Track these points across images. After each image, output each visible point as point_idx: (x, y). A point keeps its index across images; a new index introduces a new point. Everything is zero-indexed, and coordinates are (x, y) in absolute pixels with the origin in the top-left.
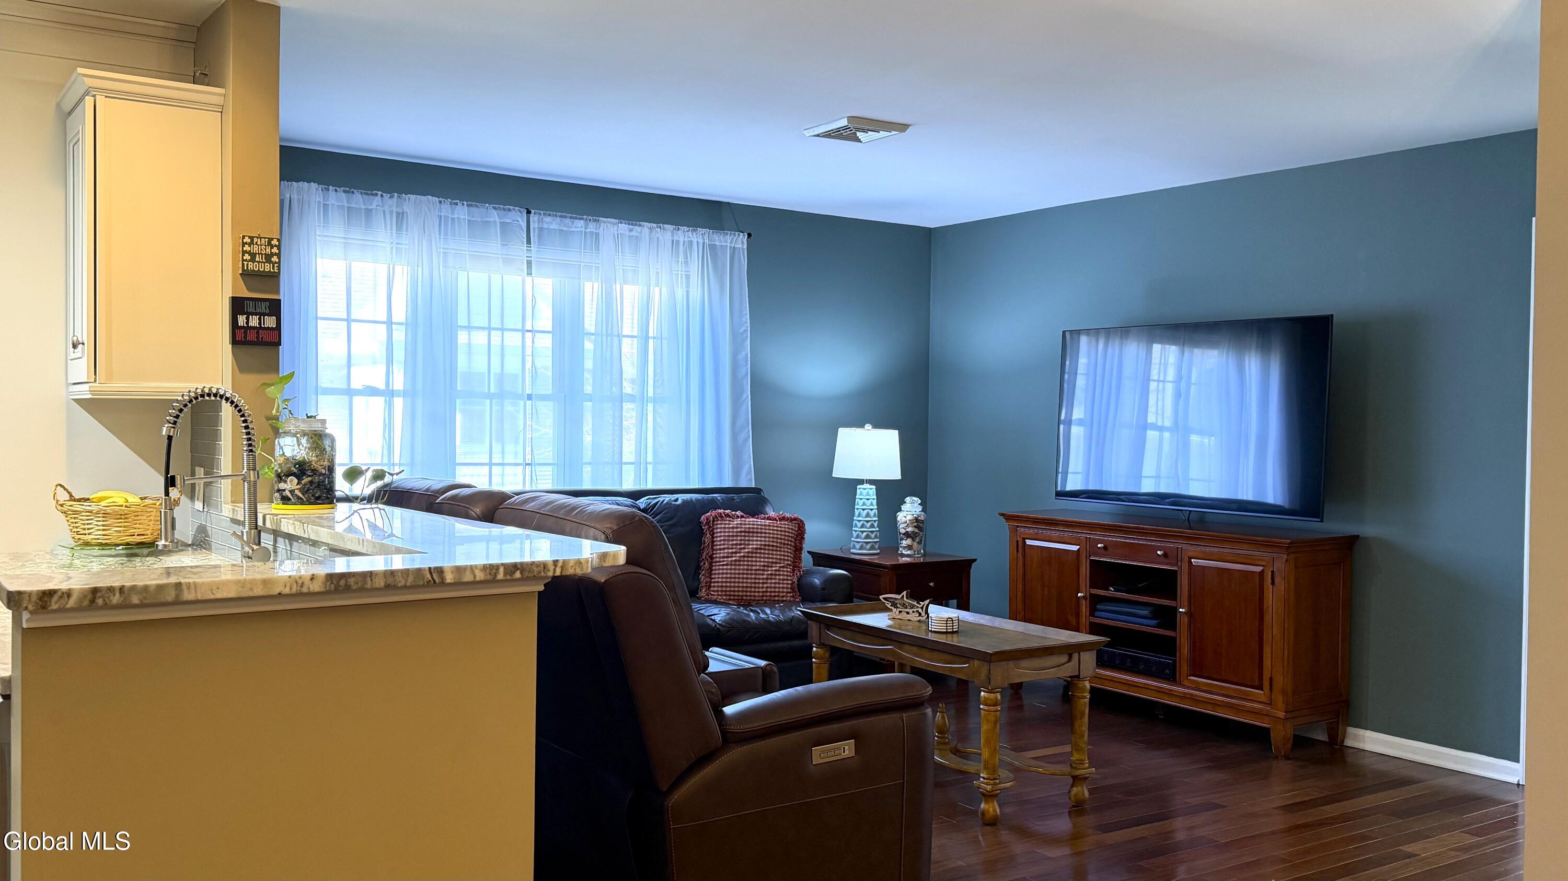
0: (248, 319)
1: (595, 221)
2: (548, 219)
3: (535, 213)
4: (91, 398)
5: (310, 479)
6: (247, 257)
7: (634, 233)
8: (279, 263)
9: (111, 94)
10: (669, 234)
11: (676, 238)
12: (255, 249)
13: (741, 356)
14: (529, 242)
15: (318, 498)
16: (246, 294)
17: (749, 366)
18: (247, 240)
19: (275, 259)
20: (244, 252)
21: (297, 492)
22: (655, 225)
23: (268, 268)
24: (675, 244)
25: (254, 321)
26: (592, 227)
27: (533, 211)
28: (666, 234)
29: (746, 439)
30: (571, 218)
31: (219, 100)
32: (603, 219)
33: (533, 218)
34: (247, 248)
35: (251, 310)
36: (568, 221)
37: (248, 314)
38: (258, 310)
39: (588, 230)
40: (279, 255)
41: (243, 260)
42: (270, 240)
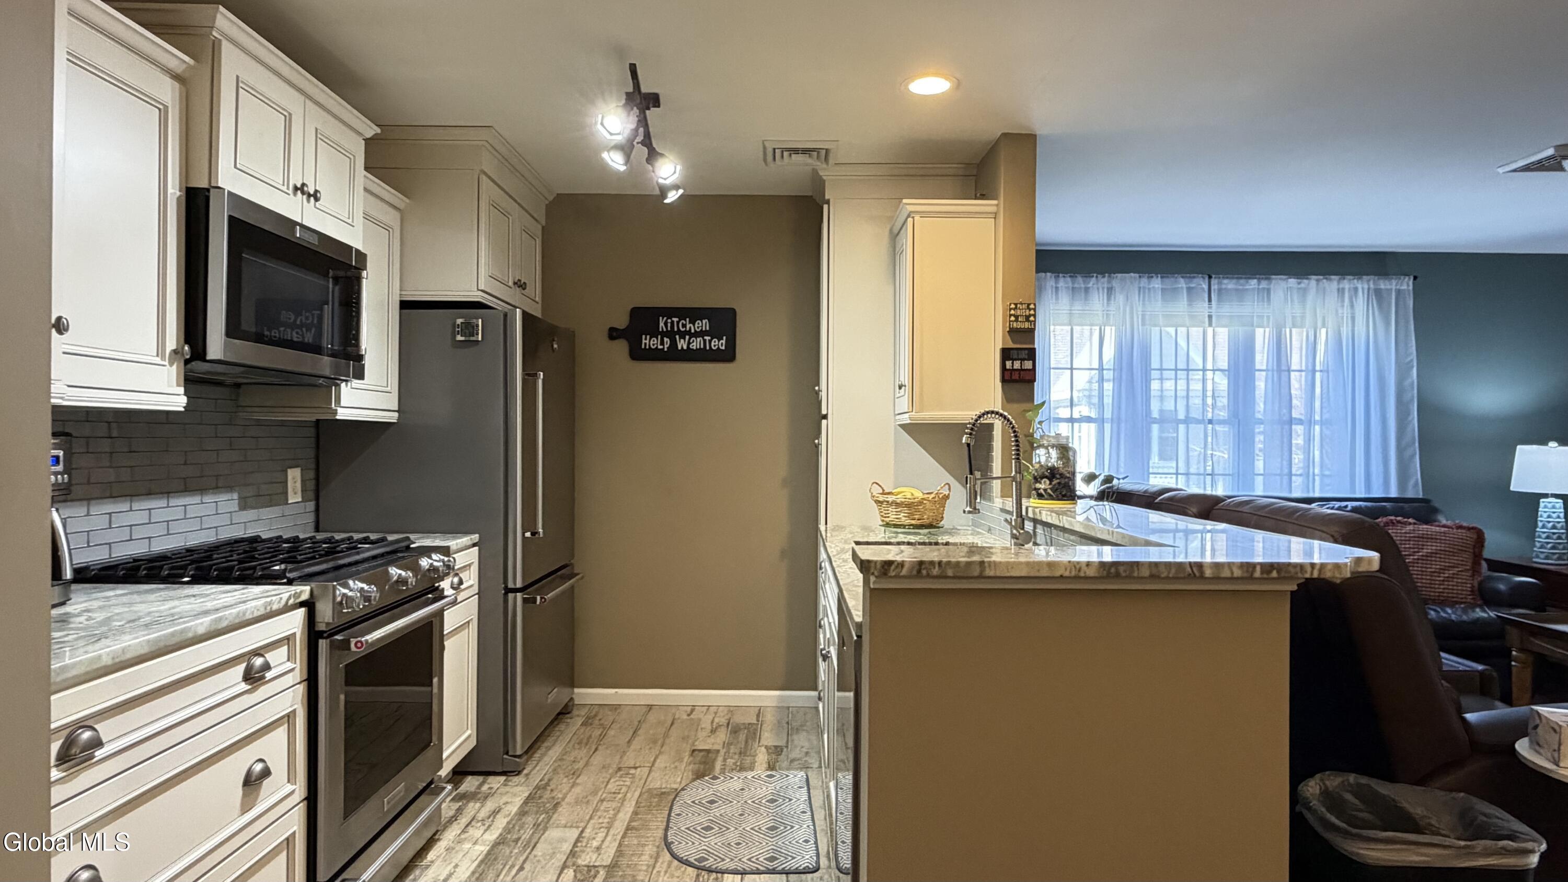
0: (1013, 363)
1: (1266, 279)
2: (1226, 281)
3: (1215, 278)
4: (910, 424)
5: (1058, 481)
6: (1013, 318)
7: (1302, 285)
8: (1035, 321)
9: (924, 214)
10: (1335, 283)
11: (1341, 286)
12: (1019, 312)
13: (1407, 383)
14: (1210, 300)
15: (1064, 496)
16: (1011, 345)
17: (1416, 391)
18: (1013, 306)
19: (1032, 318)
20: (1011, 315)
21: (1049, 491)
22: (1321, 277)
23: (1027, 325)
24: (1341, 291)
25: (1017, 365)
26: (1264, 284)
27: (1213, 276)
28: (1332, 285)
29: (1413, 456)
30: (1245, 278)
31: (994, 209)
32: (1274, 277)
33: (1214, 281)
34: (1012, 312)
35: (1015, 357)
36: (1242, 281)
37: (1013, 360)
38: (1020, 357)
39: (1261, 287)
40: (1034, 316)
41: (1010, 321)
42: (1029, 305)
